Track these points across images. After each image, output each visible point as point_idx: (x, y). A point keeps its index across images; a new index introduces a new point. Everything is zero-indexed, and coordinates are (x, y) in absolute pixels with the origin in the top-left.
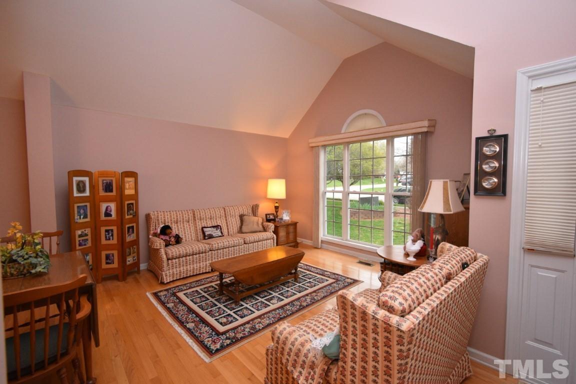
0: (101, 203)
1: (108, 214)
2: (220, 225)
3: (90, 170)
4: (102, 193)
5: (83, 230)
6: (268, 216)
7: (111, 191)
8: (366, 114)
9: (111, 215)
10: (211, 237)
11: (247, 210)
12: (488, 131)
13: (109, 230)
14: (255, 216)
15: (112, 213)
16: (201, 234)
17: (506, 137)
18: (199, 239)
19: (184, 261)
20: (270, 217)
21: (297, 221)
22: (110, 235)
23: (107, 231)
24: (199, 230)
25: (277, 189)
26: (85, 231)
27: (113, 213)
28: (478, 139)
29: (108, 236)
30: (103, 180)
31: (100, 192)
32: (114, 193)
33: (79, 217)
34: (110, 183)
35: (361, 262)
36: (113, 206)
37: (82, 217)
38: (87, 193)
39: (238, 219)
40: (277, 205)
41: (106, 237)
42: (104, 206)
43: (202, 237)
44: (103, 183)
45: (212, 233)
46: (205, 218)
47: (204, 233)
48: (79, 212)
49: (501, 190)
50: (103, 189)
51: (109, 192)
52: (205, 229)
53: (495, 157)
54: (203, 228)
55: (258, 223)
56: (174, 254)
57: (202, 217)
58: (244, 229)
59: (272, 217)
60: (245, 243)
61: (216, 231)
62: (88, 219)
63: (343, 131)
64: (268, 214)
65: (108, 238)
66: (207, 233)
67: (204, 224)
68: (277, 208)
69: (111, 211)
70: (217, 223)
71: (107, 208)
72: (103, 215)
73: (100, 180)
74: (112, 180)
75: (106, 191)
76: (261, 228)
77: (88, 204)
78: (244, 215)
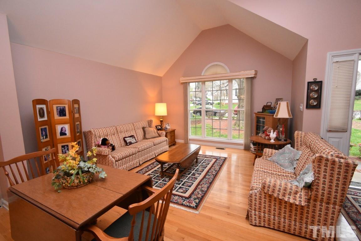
0: (56, 126)
1: (63, 133)
2: (133, 135)
3: (46, 99)
4: (57, 117)
5: (46, 148)
6: (157, 127)
7: (65, 115)
8: (217, 65)
9: (65, 134)
10: (131, 143)
11: (145, 124)
12: (314, 79)
13: (65, 146)
14: (151, 127)
15: (66, 133)
16: (123, 142)
17: (321, 82)
18: (123, 146)
19: (125, 161)
20: (158, 128)
21: (175, 129)
22: (66, 149)
23: (63, 147)
24: (121, 140)
25: (161, 109)
26: (47, 148)
27: (68, 132)
28: (309, 83)
29: (64, 150)
30: (57, 107)
31: (55, 117)
32: (67, 117)
33: (42, 137)
34: (63, 109)
35: (217, 148)
36: (67, 127)
37: (44, 137)
38: (46, 118)
39: (142, 130)
40: (161, 119)
41: (63, 151)
42: (59, 128)
43: (124, 144)
44: (57, 109)
45: (131, 141)
46: (123, 131)
47: (125, 141)
48: (42, 134)
49: (318, 106)
50: (57, 114)
51: (63, 116)
52: (126, 139)
53: (316, 91)
54: (124, 138)
55: (155, 132)
56: (120, 157)
57: (122, 131)
58: (147, 136)
59: (160, 127)
60: (154, 145)
61: (133, 139)
62: (48, 139)
63: (202, 74)
64: (158, 126)
65: (64, 152)
66: (128, 141)
67: (124, 136)
68: (161, 121)
69: (65, 131)
70: (131, 134)
71: (62, 129)
72: (59, 135)
73: (55, 107)
74: (65, 107)
75: (60, 116)
76: (157, 135)
77: (47, 127)
78: (145, 128)
